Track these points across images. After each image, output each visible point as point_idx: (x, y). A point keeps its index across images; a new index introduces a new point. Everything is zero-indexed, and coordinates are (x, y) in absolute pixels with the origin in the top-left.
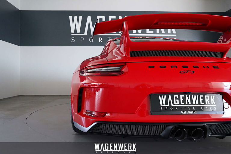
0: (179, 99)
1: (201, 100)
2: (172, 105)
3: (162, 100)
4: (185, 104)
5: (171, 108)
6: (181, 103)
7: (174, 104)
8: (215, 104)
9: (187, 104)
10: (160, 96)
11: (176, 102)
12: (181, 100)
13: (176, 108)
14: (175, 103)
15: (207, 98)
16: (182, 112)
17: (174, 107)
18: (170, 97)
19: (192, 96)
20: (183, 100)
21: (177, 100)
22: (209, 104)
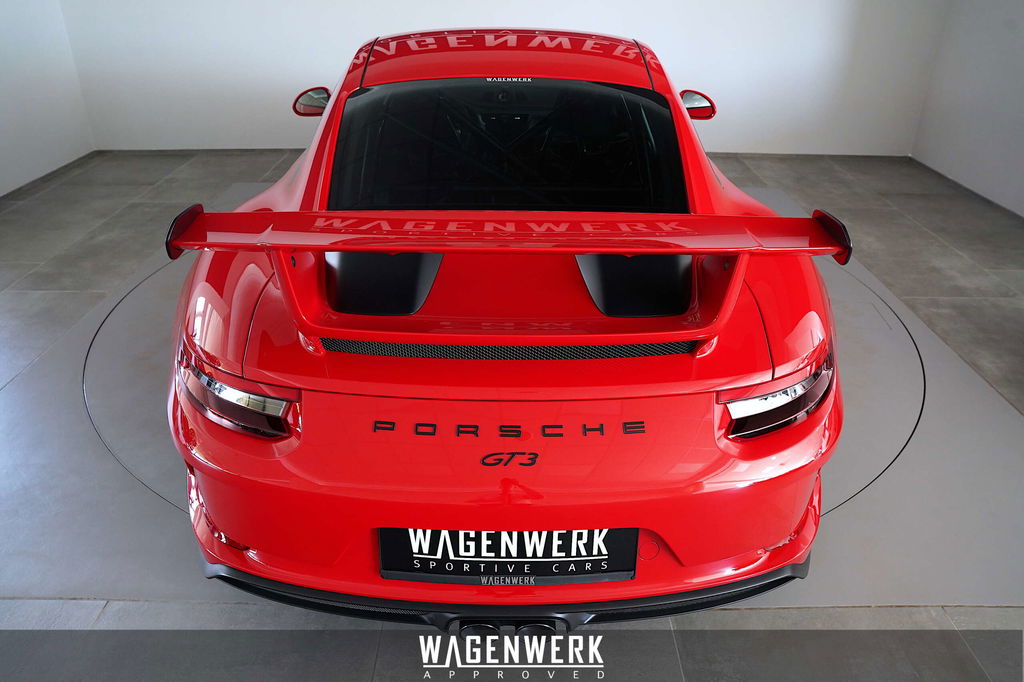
0: (478, 540)
1: (556, 542)
2: (452, 557)
3: (419, 540)
4: (498, 555)
5: (449, 566)
6: (484, 553)
7: (456, 553)
8: (604, 551)
9: (503, 554)
10: (411, 531)
11: (467, 549)
12: (485, 542)
13: (466, 567)
14: (462, 552)
15: (580, 537)
16: (484, 580)
17: (459, 564)
18: (445, 534)
19: (526, 534)
20: (490, 542)
21: (468, 543)
22: (584, 553)
